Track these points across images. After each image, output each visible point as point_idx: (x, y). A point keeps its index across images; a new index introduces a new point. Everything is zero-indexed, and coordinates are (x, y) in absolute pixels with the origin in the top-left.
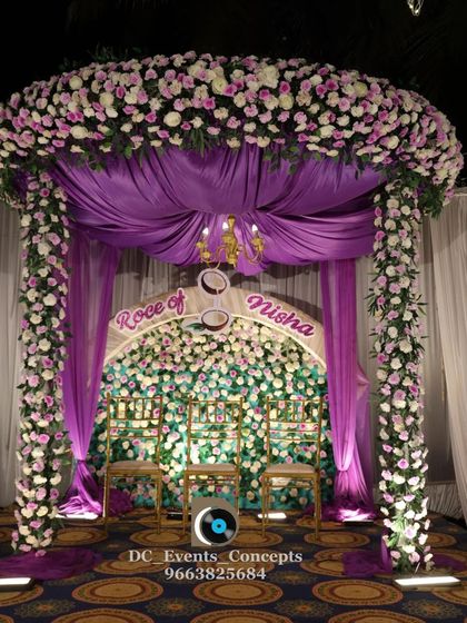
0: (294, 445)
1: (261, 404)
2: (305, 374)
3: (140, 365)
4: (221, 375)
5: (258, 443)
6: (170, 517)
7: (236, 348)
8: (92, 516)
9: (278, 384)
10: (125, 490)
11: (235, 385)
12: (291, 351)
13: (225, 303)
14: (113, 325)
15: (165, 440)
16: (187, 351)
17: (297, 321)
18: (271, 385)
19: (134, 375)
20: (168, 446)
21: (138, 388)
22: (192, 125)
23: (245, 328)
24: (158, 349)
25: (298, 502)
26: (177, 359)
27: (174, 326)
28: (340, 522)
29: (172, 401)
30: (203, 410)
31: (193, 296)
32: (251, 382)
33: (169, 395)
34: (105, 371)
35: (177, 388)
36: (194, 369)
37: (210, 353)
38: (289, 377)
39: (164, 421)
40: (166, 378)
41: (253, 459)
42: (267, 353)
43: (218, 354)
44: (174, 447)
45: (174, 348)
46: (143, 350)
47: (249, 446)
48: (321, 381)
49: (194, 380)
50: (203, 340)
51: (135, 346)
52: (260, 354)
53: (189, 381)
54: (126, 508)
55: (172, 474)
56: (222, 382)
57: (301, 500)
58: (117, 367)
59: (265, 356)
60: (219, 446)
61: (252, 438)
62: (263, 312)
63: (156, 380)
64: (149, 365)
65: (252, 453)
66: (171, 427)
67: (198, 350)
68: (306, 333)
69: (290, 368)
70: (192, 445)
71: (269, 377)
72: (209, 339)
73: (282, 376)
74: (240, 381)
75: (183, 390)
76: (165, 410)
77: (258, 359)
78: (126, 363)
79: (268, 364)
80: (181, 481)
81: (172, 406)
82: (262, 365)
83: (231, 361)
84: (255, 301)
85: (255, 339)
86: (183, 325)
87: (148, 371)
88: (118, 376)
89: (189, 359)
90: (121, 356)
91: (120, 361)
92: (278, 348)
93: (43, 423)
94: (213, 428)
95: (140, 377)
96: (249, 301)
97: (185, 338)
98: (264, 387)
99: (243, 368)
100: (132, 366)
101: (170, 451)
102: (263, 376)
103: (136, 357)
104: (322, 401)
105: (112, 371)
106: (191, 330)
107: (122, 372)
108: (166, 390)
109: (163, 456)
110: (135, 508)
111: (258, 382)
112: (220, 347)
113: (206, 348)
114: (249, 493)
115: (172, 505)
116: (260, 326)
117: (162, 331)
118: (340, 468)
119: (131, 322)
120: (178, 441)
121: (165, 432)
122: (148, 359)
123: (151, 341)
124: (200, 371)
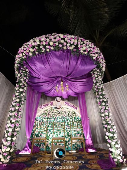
0: (75, 134)
1: (68, 125)
2: (76, 118)
3: (44, 117)
4: (60, 119)
5: (68, 134)
6: (48, 153)
7: (63, 113)
8: (29, 153)
9: (71, 120)
10: (38, 147)
11: (63, 121)
12: (73, 113)
13: (61, 103)
14: (39, 108)
15: (48, 134)
16: (53, 114)
17: (74, 107)
18: (70, 120)
19: (42, 119)
20: (48, 135)
21: (43, 122)
22: (56, 44)
23: (64, 109)
24: (47, 113)
25: (77, 148)
26: (51, 115)
27: (51, 109)
28: (89, 152)
29: (50, 124)
30: (56, 126)
31: (54, 102)
32: (66, 120)
33: (49, 123)
34: (36, 118)
35: (51, 122)
36: (54, 117)
37: (57, 114)
38: (73, 119)
39: (48, 129)
40: (49, 119)
41: (67, 138)
42: (69, 114)
43: (59, 114)
44: (50, 135)
45: (51, 113)
46: (44, 114)
47: (66, 134)
48: (80, 119)
49: (54, 120)
50: (56, 111)
51: (43, 113)
52: (67, 114)
53: (53, 120)
54: (38, 151)
55: (49, 142)
56: (60, 120)
57: (78, 147)
58: (39, 117)
59: (68, 115)
60: (59, 135)
61: (67, 132)
62: (68, 105)
63: (47, 120)
64: (45, 117)
65: (67, 136)
66: (49, 131)
67: (55, 113)
68: (76, 109)
69: (73, 117)
70: (54, 135)
71: (69, 119)
72: (57, 111)
73: (72, 118)
74: (64, 120)
75: (52, 122)
76: (48, 127)
77: (67, 115)
78: (41, 116)
79: (69, 116)
80: (51, 144)
81: (50, 126)
82: (68, 116)
83: (62, 115)
84: (66, 103)
85: (66, 111)
86: (53, 109)
87: (45, 118)
88: (39, 119)
89: (53, 115)
90: (40, 115)
91: (40, 116)
92: (71, 113)
93: (13, 121)
94: (58, 131)
95: (43, 119)
96: (65, 103)
97: (53, 111)
98: (68, 121)
99: (64, 117)
100: (42, 117)
101: (49, 136)
102: (68, 119)
103: (43, 115)
104: (80, 124)
105: (38, 118)
106: (54, 109)
107: (40, 118)
108: (49, 122)
109: (47, 137)
110: (40, 151)
111: (67, 120)
112: (60, 113)
113: (57, 113)
114: (66, 146)
115: (49, 150)
116: (67, 108)
117: (48, 110)
118: (86, 139)
119: (42, 107)
120: (51, 134)
121: (48, 132)
122: (45, 116)
123: (46, 112)
124: (55, 118)
